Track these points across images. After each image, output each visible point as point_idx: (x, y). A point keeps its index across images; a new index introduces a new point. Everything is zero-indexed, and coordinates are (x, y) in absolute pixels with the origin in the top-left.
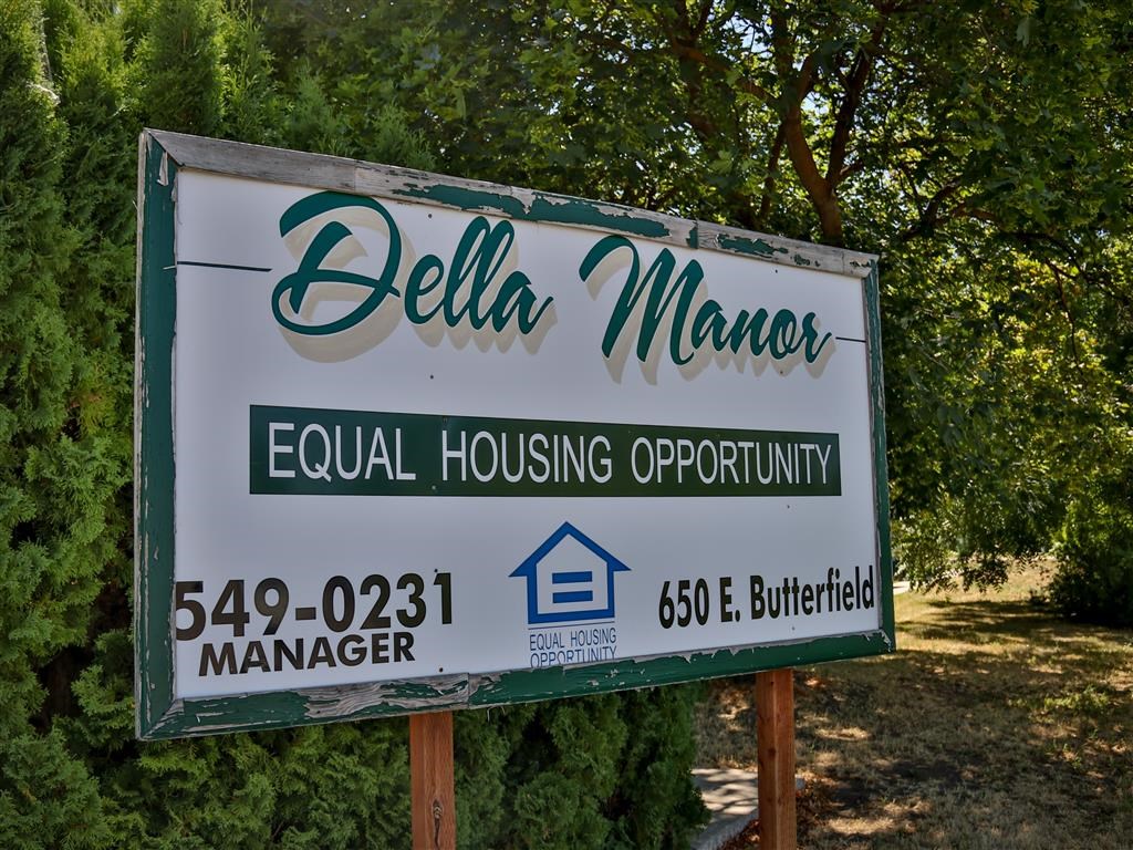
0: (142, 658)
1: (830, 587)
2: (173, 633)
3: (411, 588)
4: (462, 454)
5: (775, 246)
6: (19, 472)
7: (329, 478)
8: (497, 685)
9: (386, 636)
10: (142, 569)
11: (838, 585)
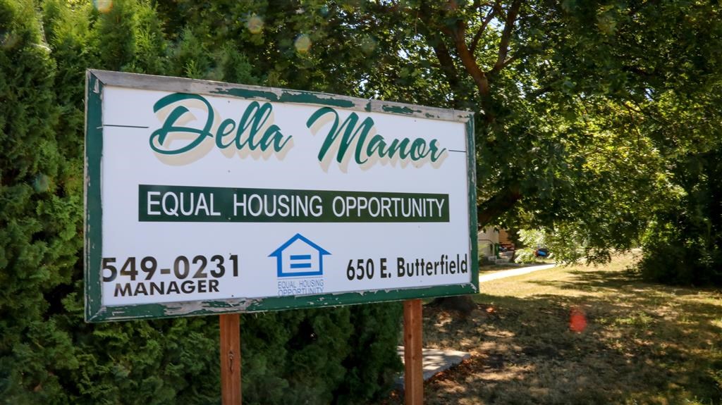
0: (87, 289)
1: (442, 263)
2: (101, 279)
3: (218, 261)
4: (244, 204)
5: (414, 109)
6: (34, 211)
7: (177, 215)
8: (260, 303)
9: (204, 281)
10: (87, 253)
11: (447, 262)
